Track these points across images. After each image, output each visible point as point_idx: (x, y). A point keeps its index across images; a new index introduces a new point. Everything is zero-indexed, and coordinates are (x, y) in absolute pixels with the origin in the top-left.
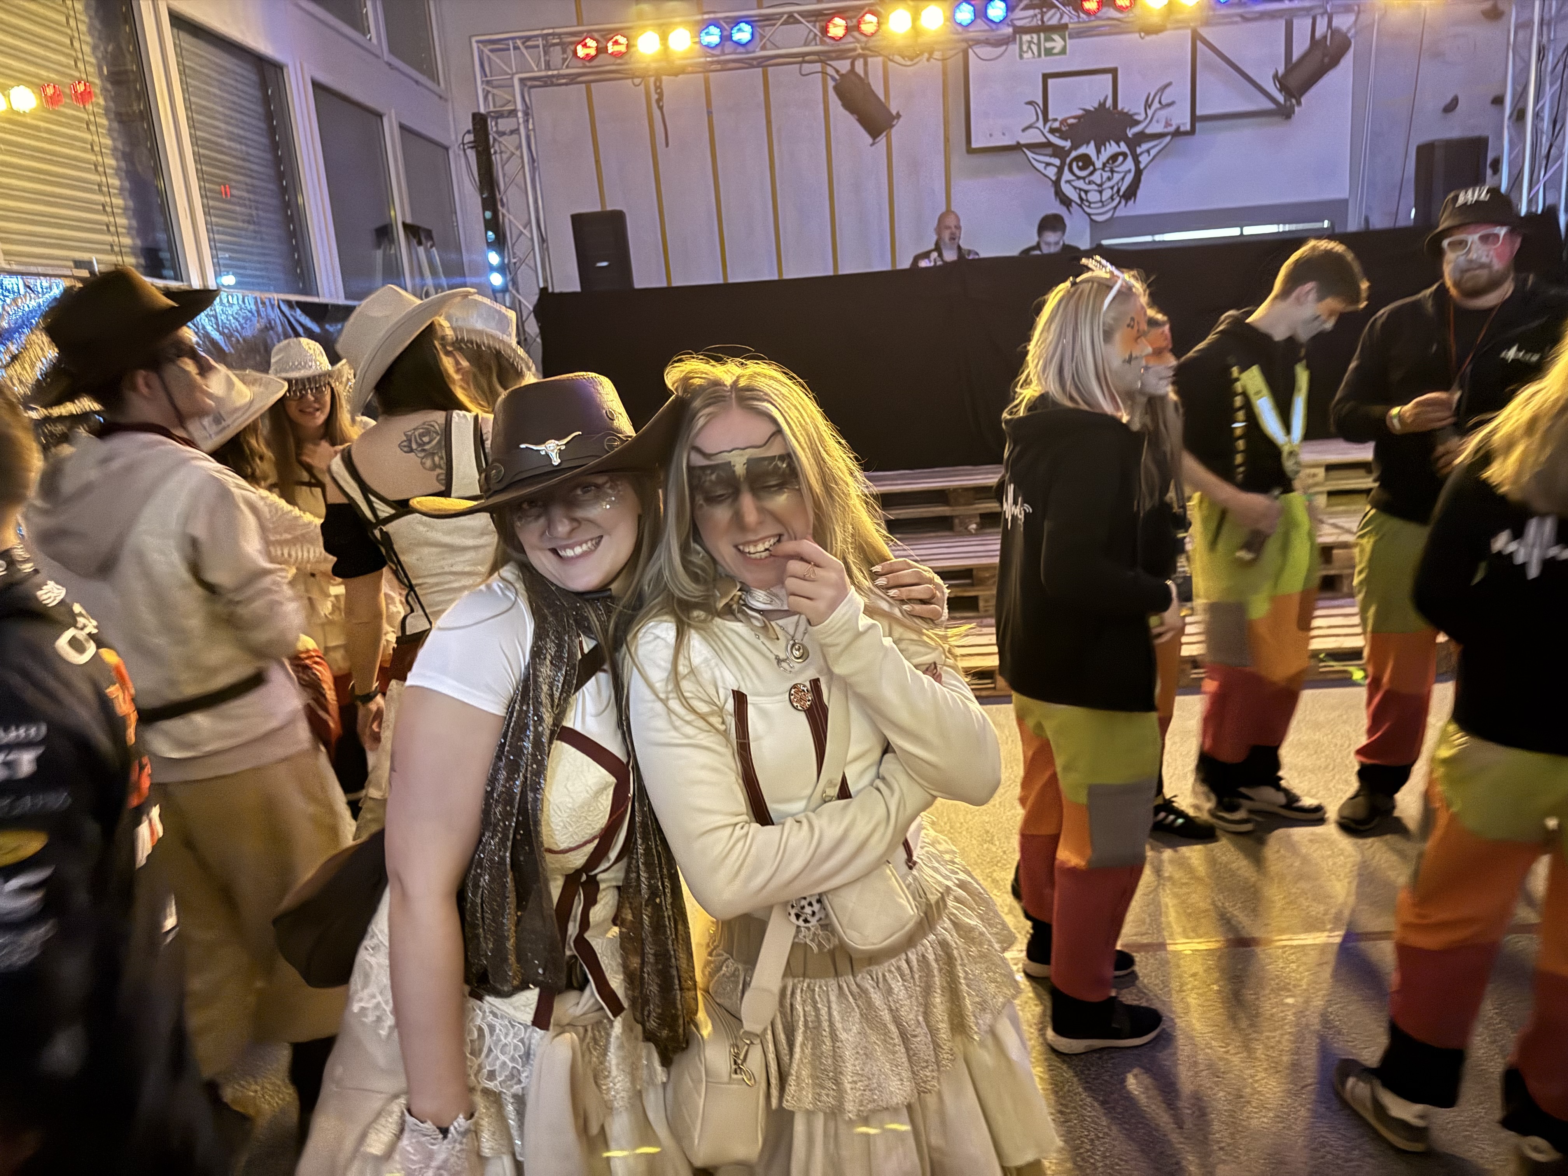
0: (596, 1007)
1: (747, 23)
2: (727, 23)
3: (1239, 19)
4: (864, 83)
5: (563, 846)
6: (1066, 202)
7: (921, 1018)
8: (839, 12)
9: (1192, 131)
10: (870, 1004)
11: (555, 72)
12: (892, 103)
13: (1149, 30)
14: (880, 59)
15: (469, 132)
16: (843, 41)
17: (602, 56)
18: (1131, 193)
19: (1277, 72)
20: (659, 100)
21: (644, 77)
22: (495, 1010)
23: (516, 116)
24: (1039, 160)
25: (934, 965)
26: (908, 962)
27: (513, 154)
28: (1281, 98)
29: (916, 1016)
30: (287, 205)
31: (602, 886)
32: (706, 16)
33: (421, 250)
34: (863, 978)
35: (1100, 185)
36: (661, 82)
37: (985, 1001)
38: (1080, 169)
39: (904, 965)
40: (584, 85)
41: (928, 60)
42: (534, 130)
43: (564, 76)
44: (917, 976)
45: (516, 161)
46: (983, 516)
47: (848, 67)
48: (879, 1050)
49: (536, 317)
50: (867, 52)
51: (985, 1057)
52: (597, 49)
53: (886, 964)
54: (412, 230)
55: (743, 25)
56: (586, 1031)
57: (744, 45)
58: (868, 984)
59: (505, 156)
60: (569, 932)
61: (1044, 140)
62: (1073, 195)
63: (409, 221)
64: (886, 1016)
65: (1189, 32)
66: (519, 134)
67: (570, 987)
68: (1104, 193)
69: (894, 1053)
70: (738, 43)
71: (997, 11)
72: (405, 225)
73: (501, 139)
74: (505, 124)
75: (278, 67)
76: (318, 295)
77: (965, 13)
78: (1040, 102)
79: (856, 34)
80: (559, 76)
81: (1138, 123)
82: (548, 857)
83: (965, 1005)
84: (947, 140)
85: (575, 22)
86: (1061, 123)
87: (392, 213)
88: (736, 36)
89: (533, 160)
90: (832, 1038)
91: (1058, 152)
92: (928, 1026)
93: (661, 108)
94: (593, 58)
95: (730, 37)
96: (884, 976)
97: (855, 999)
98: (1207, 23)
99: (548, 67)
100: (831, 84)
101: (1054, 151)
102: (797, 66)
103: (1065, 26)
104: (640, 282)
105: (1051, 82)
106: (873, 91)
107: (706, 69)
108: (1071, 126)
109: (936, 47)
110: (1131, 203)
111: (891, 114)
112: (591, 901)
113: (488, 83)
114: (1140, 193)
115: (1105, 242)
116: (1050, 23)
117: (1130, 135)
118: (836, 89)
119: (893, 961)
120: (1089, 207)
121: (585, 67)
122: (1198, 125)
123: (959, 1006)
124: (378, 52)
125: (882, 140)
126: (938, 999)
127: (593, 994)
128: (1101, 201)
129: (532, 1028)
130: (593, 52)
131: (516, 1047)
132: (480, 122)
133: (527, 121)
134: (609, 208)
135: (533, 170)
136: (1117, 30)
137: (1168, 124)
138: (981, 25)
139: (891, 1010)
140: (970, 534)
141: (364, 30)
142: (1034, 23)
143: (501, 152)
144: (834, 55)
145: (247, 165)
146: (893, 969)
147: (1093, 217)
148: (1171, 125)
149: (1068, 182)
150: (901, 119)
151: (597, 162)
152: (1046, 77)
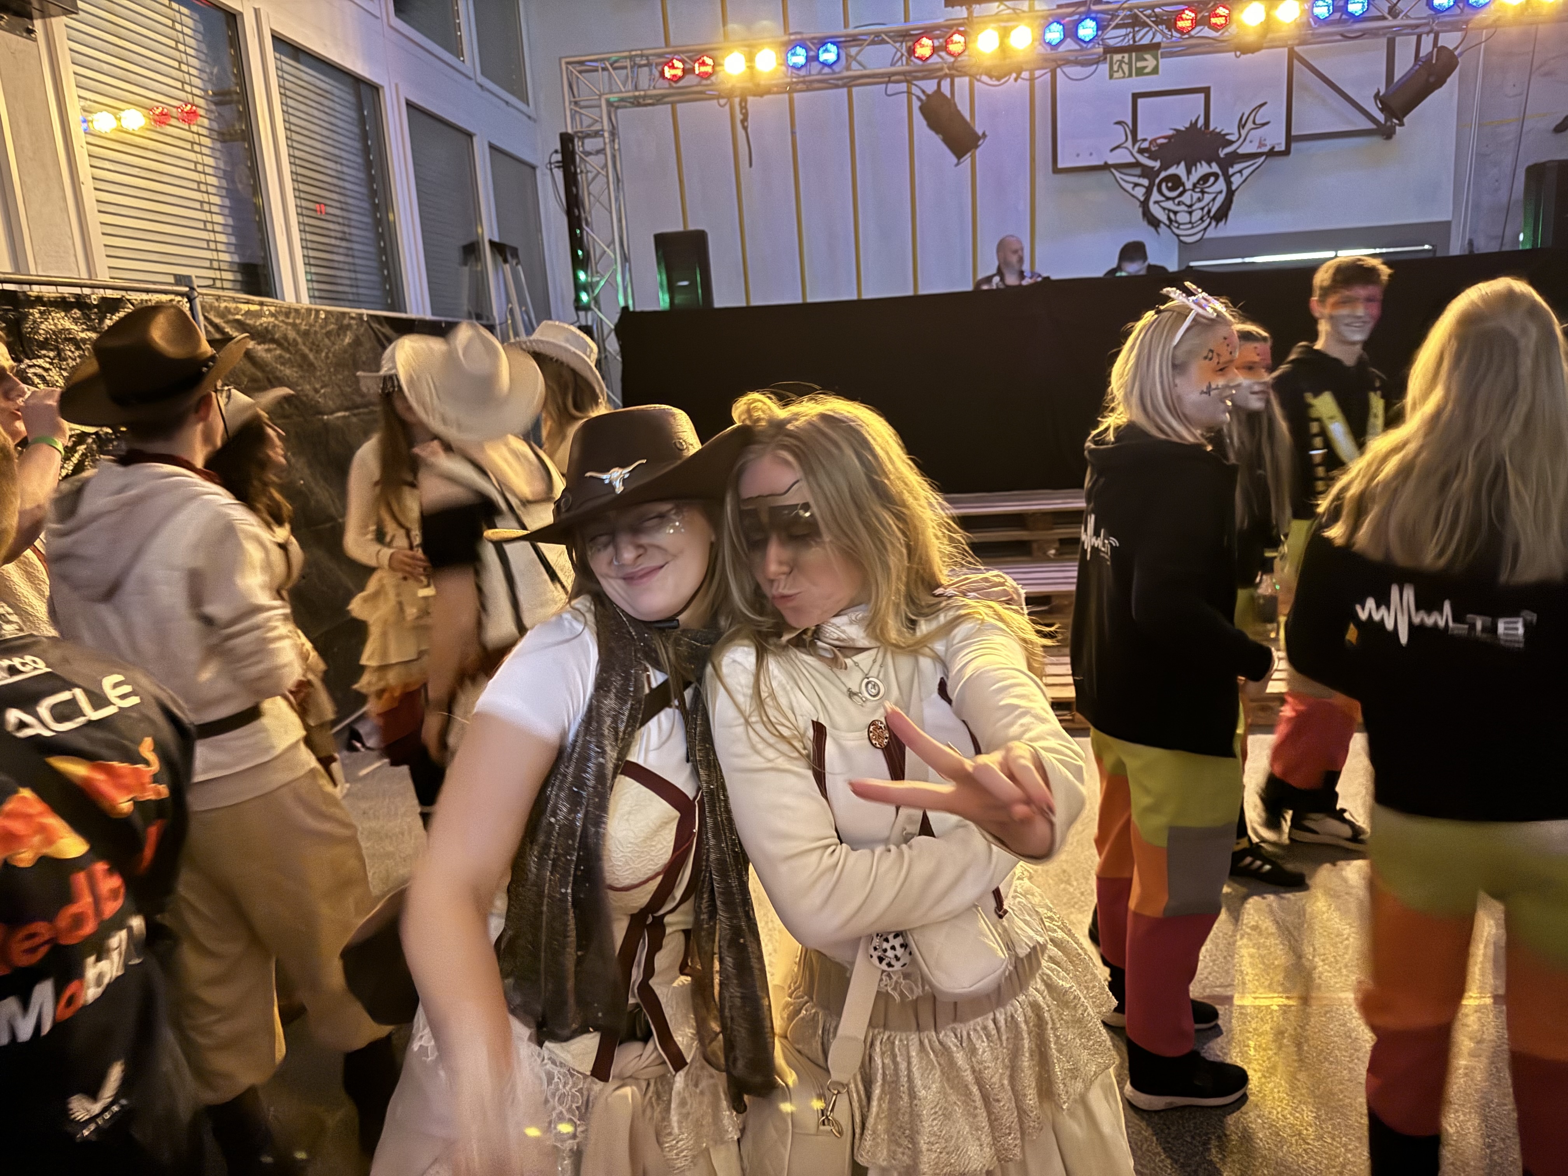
0: (660, 1061)
1: (833, 43)
2: (813, 44)
3: (1339, 37)
4: (949, 103)
5: (626, 882)
6: (1154, 223)
7: (1006, 1082)
8: (927, 32)
9: (1287, 152)
10: (952, 1062)
11: (642, 93)
12: (977, 123)
13: (1245, 49)
14: (966, 79)
15: (556, 152)
16: (930, 61)
17: (688, 77)
18: (1221, 215)
19: (1379, 92)
20: (744, 120)
21: (729, 96)
22: (554, 1056)
23: (603, 136)
24: (1128, 180)
25: (1023, 1026)
26: (995, 1021)
27: (599, 173)
28: (1381, 117)
29: (1001, 1079)
30: (378, 222)
31: (669, 930)
32: (792, 37)
33: (507, 267)
34: (946, 1035)
35: (1190, 206)
36: (746, 102)
37: (1078, 1070)
38: (1170, 189)
39: (991, 1025)
40: (669, 106)
41: (1016, 80)
42: (619, 149)
43: (651, 97)
44: (1004, 1038)
45: (601, 179)
46: (1063, 542)
47: (935, 87)
48: (959, 1111)
49: (617, 335)
50: (953, 72)
51: (1075, 1128)
52: (684, 70)
53: (972, 1023)
54: (498, 248)
55: (829, 46)
56: (648, 1085)
57: (830, 66)
58: (951, 1041)
59: (590, 176)
60: (633, 978)
61: (1133, 160)
62: (1161, 216)
63: (496, 239)
64: (969, 1077)
65: (1286, 49)
66: (605, 154)
67: (631, 1037)
68: (1194, 214)
69: (975, 1116)
70: (825, 64)
71: (1087, 30)
72: (492, 243)
73: (587, 159)
74: (591, 144)
75: (375, 89)
76: (406, 312)
77: (1055, 34)
78: (1129, 122)
79: (943, 54)
80: (645, 97)
81: (1231, 143)
82: (611, 893)
83: (1054, 1072)
84: (1033, 160)
85: (663, 45)
86: (1151, 143)
87: (480, 230)
88: (823, 57)
89: (618, 180)
90: (910, 1095)
91: (1147, 172)
92: (1013, 1089)
93: (745, 128)
94: (680, 78)
95: (816, 58)
96: (969, 1035)
97: (936, 1056)
98: (1303, 43)
99: (636, 88)
100: (916, 104)
101: (1143, 171)
102: (884, 86)
103: (1157, 46)
104: (720, 301)
105: (1140, 101)
106: (958, 112)
107: (790, 89)
108: (1161, 146)
109: (1024, 66)
110: (1221, 224)
111: (975, 134)
112: (655, 946)
113: (576, 103)
114: (1231, 214)
115: (1192, 264)
116: (1143, 42)
117: (1222, 155)
118: (921, 109)
119: (979, 1020)
120: (1178, 228)
121: (671, 87)
122: (1294, 146)
123: (1048, 1071)
124: (471, 75)
125: (967, 159)
126: (1026, 1061)
127: (656, 1048)
128: (1190, 222)
129: (589, 1080)
130: (679, 73)
131: (573, 1096)
132: (566, 140)
133: (613, 141)
134: (691, 227)
135: (617, 189)
136: (1211, 49)
137: (1261, 145)
138: (1070, 44)
139: (974, 1071)
140: (1049, 560)
141: (458, 53)
142: (1125, 43)
143: (587, 172)
144: (919, 74)
145: (341, 183)
146: (979, 1028)
147: (1182, 238)
148: (1265, 145)
149: (1156, 202)
150: (987, 139)
151: (681, 181)
152: (1136, 97)
